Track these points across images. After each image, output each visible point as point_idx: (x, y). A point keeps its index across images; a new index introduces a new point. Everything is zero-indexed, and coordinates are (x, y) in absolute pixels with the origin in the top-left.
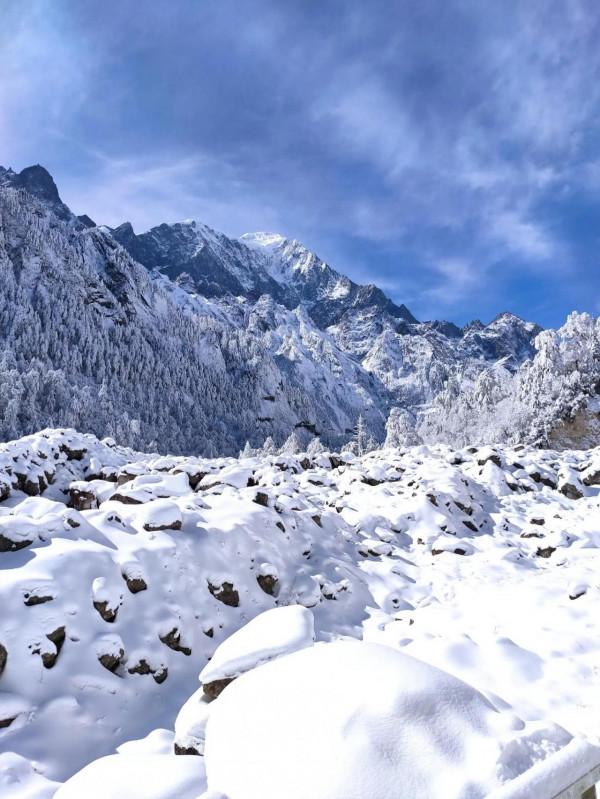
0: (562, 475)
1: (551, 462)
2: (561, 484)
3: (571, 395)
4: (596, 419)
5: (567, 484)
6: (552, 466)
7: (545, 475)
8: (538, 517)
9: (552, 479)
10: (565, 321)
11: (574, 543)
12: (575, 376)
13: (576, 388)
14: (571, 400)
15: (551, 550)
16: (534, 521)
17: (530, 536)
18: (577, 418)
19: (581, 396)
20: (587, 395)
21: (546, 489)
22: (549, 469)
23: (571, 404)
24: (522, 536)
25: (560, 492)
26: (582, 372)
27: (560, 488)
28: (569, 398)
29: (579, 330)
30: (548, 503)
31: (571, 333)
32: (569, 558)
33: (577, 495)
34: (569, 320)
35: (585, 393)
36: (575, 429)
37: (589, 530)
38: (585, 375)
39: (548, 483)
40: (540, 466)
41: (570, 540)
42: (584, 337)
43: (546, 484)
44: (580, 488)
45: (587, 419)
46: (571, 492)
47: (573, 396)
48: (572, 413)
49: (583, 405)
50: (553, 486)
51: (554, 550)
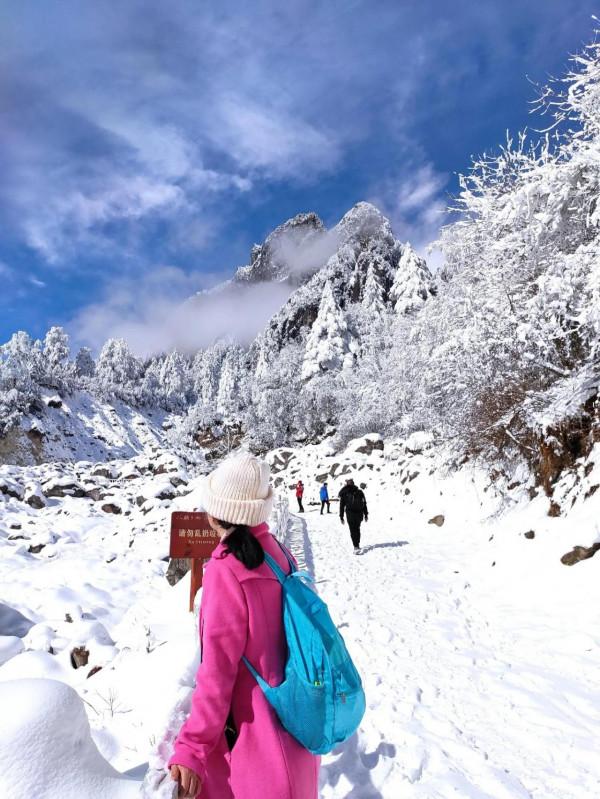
0: (29, 488)
1: (16, 476)
2: (28, 495)
3: (6, 411)
4: (26, 437)
5: (33, 496)
6: (17, 479)
7: (12, 488)
8: (16, 523)
9: (18, 492)
10: (10, 339)
11: (59, 541)
12: (13, 393)
13: (12, 405)
14: (6, 416)
15: (41, 547)
16: (13, 527)
17: (17, 538)
18: (10, 434)
19: (16, 413)
20: (22, 413)
21: (13, 500)
22: (14, 482)
23: (6, 420)
24: (10, 539)
25: (26, 502)
26: (19, 390)
27: (26, 499)
28: (4, 413)
29: (23, 349)
30: (17, 512)
31: (14, 351)
32: (59, 551)
33: (40, 505)
34: (14, 338)
35: (20, 411)
36: (5, 444)
37: (67, 530)
38: (21, 393)
39: (14, 494)
40: (8, 480)
41: (55, 538)
42: (25, 357)
43: (12, 496)
44: (43, 499)
45: (18, 436)
46: (36, 503)
47: (9, 412)
48: (6, 429)
49: (16, 422)
50: (19, 498)
51: (44, 546)
